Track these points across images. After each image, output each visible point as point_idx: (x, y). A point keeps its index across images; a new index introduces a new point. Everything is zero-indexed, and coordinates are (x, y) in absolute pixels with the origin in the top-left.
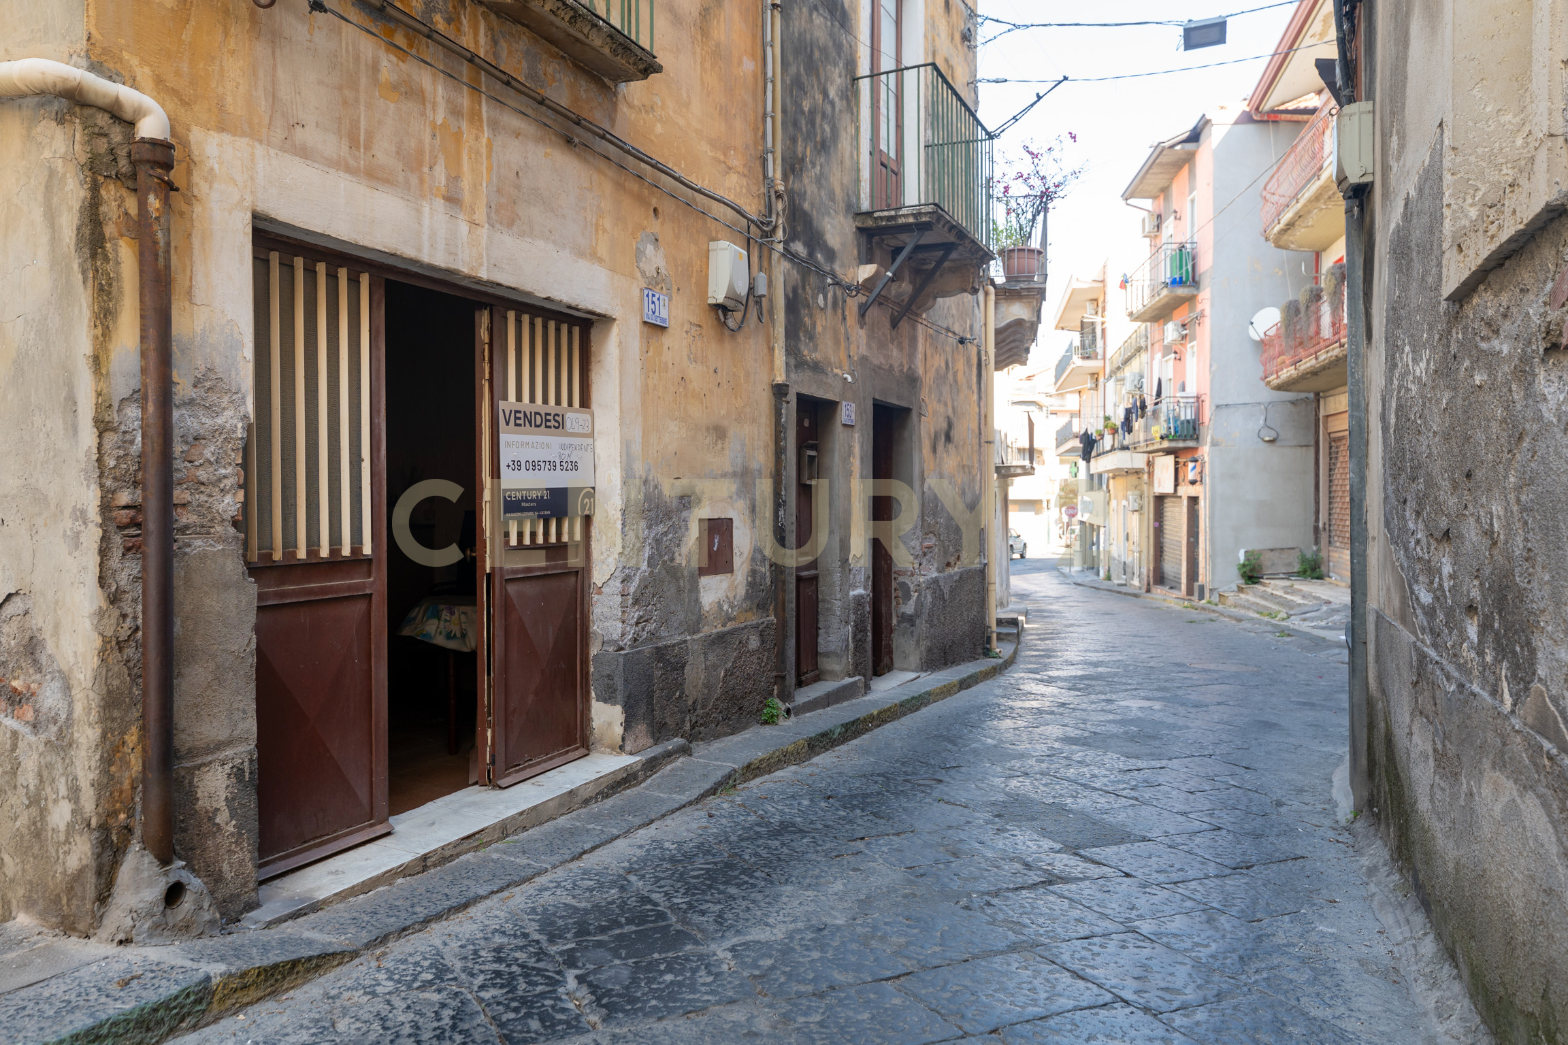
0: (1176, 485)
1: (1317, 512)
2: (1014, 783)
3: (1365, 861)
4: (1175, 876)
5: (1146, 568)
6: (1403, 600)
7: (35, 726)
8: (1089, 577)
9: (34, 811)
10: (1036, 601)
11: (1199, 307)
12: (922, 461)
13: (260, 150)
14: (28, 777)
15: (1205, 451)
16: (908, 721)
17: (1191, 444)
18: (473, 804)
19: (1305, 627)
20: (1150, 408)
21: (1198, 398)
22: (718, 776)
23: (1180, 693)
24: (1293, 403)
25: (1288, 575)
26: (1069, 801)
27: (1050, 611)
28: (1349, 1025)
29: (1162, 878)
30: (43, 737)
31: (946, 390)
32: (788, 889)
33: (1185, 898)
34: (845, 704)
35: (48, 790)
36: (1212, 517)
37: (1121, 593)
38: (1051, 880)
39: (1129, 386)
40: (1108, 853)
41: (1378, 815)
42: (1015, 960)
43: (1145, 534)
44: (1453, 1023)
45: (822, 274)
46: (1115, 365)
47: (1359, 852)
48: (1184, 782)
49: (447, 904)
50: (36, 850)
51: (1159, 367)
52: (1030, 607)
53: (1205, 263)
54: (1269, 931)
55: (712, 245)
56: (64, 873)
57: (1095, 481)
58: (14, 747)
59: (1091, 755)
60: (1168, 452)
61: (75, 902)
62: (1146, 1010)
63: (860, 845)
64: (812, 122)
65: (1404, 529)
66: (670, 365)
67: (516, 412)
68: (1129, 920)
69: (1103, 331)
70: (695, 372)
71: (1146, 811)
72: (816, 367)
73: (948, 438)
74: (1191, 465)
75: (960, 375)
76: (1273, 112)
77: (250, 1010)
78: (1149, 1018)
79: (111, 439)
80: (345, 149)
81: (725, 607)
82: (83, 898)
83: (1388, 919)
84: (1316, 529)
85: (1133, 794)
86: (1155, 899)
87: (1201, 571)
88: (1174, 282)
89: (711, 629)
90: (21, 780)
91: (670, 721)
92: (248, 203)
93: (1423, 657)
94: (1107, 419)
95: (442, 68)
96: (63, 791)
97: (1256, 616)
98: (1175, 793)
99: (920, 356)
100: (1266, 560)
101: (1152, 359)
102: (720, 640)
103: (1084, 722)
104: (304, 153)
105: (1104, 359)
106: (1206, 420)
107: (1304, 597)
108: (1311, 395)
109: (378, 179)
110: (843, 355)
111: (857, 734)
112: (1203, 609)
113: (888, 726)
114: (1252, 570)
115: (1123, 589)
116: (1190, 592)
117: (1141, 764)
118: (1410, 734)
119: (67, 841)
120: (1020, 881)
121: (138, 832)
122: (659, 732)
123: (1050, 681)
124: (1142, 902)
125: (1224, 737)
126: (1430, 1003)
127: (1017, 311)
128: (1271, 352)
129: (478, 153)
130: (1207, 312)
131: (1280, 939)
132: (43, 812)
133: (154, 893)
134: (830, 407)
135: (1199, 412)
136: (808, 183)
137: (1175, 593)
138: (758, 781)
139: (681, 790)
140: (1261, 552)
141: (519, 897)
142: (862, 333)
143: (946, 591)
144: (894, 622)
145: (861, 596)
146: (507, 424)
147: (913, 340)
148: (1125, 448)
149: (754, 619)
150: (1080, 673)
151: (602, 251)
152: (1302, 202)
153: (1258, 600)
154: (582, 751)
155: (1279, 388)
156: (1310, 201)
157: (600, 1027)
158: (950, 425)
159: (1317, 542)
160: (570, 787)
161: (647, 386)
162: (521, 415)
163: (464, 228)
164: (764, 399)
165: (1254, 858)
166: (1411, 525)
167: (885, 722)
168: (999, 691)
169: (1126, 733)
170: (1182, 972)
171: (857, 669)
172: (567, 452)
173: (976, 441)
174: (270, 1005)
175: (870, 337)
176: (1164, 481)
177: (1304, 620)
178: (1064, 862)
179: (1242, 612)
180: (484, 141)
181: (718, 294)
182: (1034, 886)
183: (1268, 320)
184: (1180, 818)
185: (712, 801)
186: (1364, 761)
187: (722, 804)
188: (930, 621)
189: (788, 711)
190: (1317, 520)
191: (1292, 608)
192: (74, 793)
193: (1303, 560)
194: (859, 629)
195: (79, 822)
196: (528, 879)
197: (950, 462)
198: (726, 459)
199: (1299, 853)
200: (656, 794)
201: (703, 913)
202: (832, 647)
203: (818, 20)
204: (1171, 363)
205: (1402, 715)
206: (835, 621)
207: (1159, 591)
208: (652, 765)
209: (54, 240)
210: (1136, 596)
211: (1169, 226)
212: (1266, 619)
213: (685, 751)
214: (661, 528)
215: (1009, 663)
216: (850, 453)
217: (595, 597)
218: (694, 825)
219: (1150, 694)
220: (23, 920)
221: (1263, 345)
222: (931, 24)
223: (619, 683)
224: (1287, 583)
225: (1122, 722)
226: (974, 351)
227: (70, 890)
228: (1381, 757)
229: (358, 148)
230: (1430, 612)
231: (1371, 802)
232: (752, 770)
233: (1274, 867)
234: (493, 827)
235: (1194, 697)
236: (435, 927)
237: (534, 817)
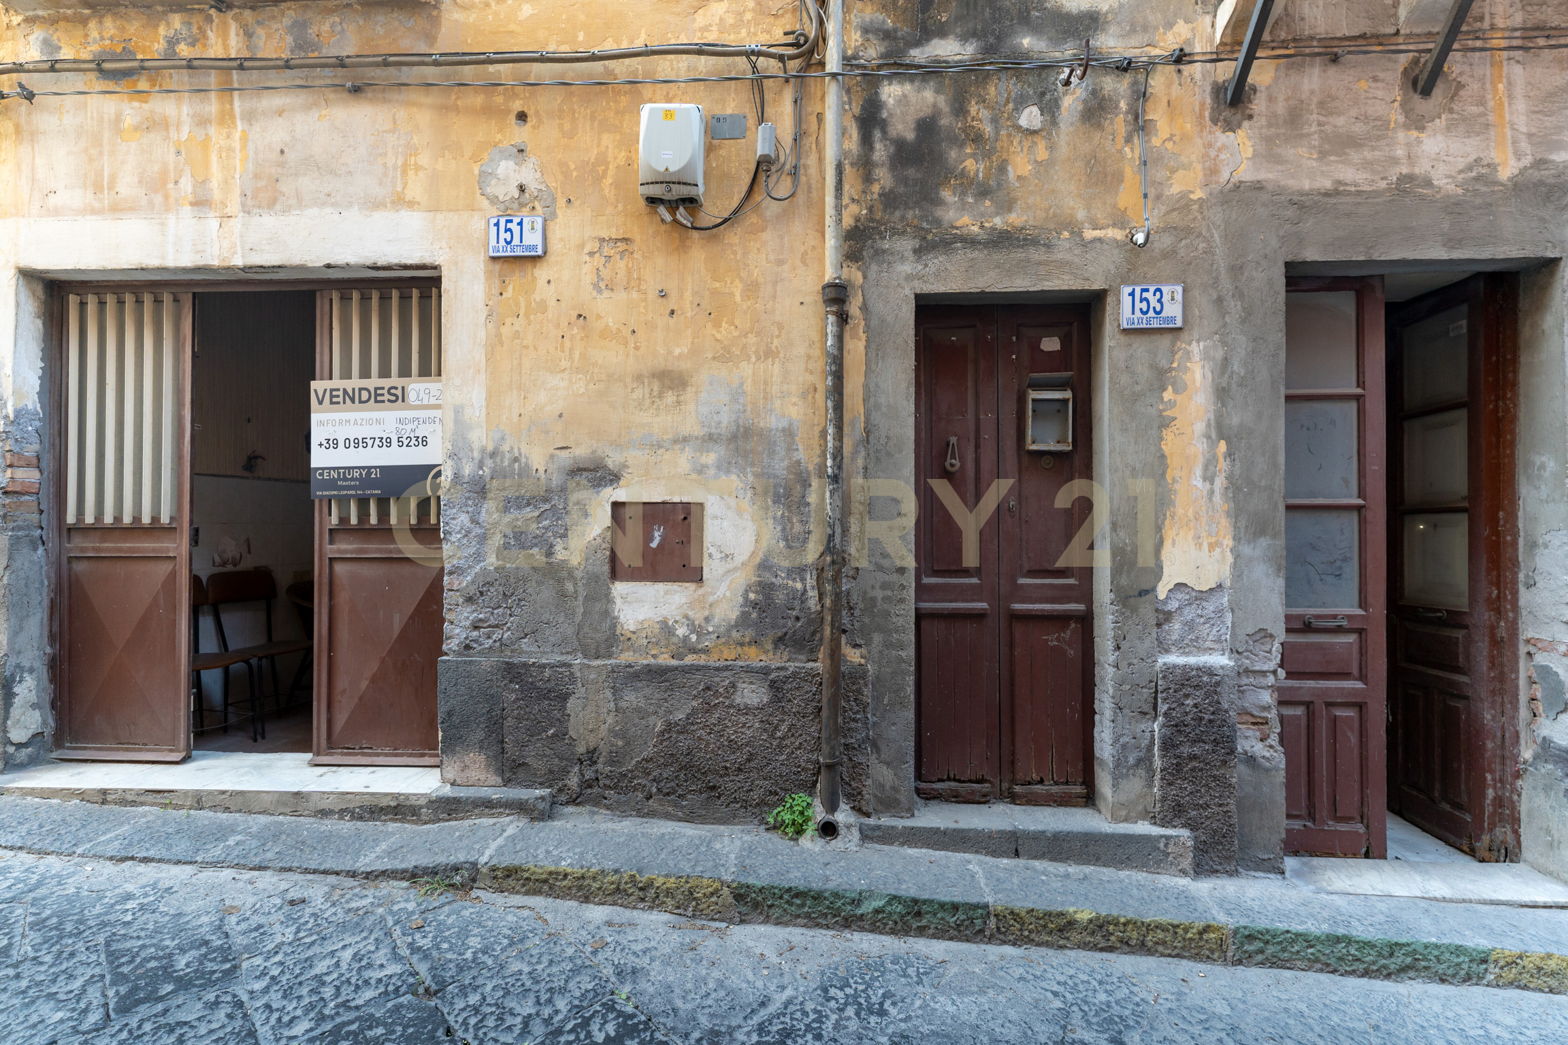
13: (23, 221)
66: (553, 303)
67: (332, 390)
70: (609, 304)
72: (1003, 240)
80: (90, 195)
81: (681, 631)
89: (640, 657)
91: (536, 764)
92: (12, 264)
95: (187, 88)
102: (663, 675)
104: (56, 212)
109: (121, 210)
110: (1130, 200)
122: (512, 772)
129: (230, 149)
146: (320, 403)
149: (765, 659)
161: (499, 335)
162: (341, 393)
163: (214, 224)
172: (409, 427)
180: (237, 135)
202: (1106, 754)
208: (449, 807)
216: (1162, 384)
229: (102, 191)
234: (186, 793)
237: (240, 801)
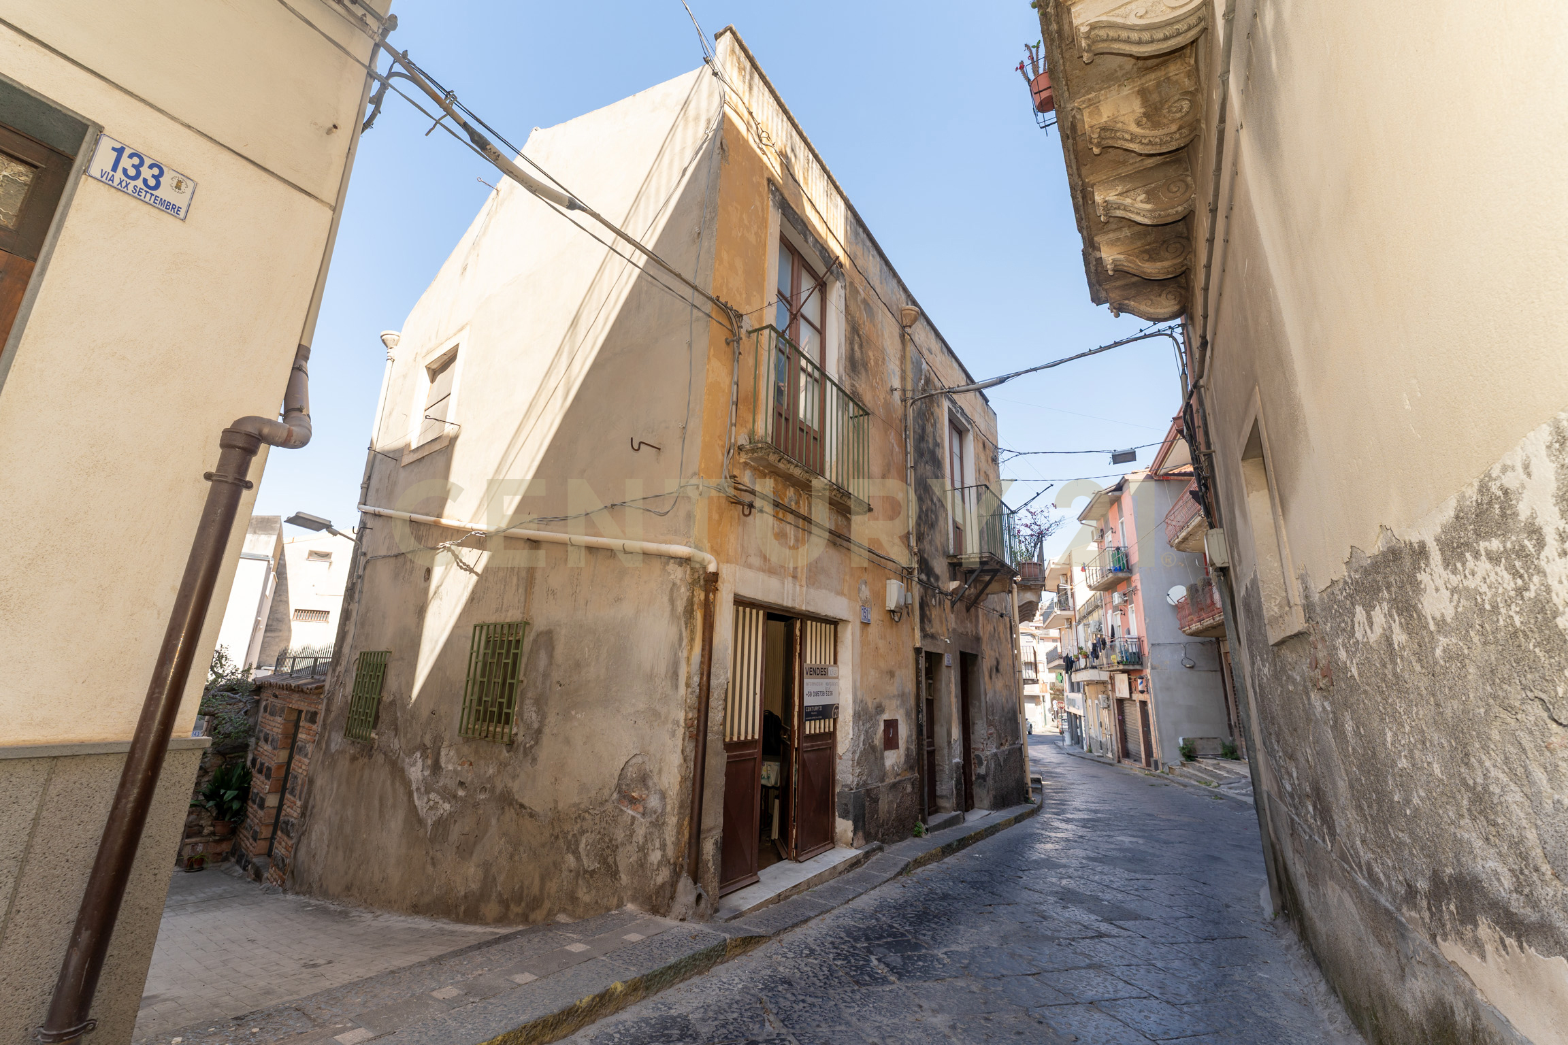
0: (1131, 693)
1: (1229, 714)
2: (1064, 882)
3: (1284, 942)
4: (1171, 940)
5: (1116, 746)
6: (1278, 786)
7: (643, 814)
8: (1077, 750)
9: (640, 854)
10: (1044, 765)
11: (1134, 585)
12: (985, 684)
13: (738, 567)
14: (639, 836)
15: (1148, 672)
16: (989, 840)
17: (1138, 667)
18: (789, 870)
19: (1231, 793)
20: (1108, 644)
21: (1139, 639)
22: (902, 864)
23: (1154, 834)
24: (1202, 644)
25: (1215, 757)
26: (1100, 894)
27: (1056, 773)
28: (1280, 1022)
29: (1163, 940)
30: (649, 820)
31: (994, 643)
32: (961, 927)
33: (1178, 952)
34: (954, 828)
35: (650, 845)
36: (1157, 716)
37: (1100, 762)
38: (1100, 935)
39: (1092, 629)
40: (1129, 924)
41: (1287, 915)
42: (1092, 973)
43: (1113, 723)
44: (1338, 1024)
45: (934, 588)
46: (1082, 615)
47: (1280, 937)
48: (1166, 888)
49: (799, 919)
50: (640, 873)
51: (1112, 619)
52: (1042, 769)
53: (1135, 559)
54: (1230, 973)
55: (888, 581)
56: (655, 885)
57: (1075, 687)
58: (632, 824)
59: (1106, 869)
60: (1123, 672)
61: (659, 899)
62: (1168, 1002)
63: (990, 909)
64: (927, 515)
65: (1272, 748)
66: (872, 642)
67: (809, 668)
68: (1149, 959)
69: (1073, 595)
70: (881, 644)
71: (1146, 903)
72: (933, 637)
73: (997, 670)
74: (1139, 681)
75: (1001, 635)
76: (1167, 474)
77: (739, 958)
78: (1169, 1006)
79: (690, 690)
80: (762, 563)
81: (896, 768)
82: (664, 897)
83: (1300, 974)
84: (1230, 725)
85: (1137, 893)
86: (1161, 951)
87: (1154, 750)
88: (1116, 570)
89: (890, 780)
90: (635, 839)
91: (873, 831)
92: (733, 590)
93: (1292, 820)
94: (1081, 648)
95: (793, 523)
96: (657, 845)
97: (1196, 783)
98: (1162, 894)
99: (981, 626)
100: (1199, 745)
101: (1106, 613)
102: (894, 786)
103: (1097, 848)
104: (750, 566)
105: (1074, 610)
106: (1146, 653)
107: (1228, 772)
108: (1214, 639)
109: (771, 573)
110: (945, 629)
111: (964, 847)
112: (1159, 776)
113: (979, 843)
114: (1190, 751)
115: (1101, 759)
116: (1148, 764)
117: (1138, 876)
118: (1294, 863)
119: (658, 869)
120: (1084, 934)
121: (686, 867)
122: (868, 837)
123: (1068, 821)
124: (1154, 951)
125: (1187, 863)
126: (1326, 1015)
127: (1029, 596)
128: (1184, 613)
130: (1139, 587)
131: (1237, 977)
132: (646, 855)
133: (692, 898)
134: (939, 657)
135: (1140, 647)
136: (927, 546)
137: (1138, 765)
138: (920, 869)
139: (885, 872)
140: (1194, 740)
141: (829, 919)
142: (953, 616)
143: (1002, 760)
144: (974, 778)
145: (958, 763)
146: (805, 674)
147: (977, 617)
148: (1094, 667)
149: (909, 775)
150: (1086, 817)
151: (846, 591)
152: (1191, 527)
153: (1196, 773)
154: (831, 845)
155: (1192, 634)
156: (1196, 527)
157: (897, 982)
158: (998, 663)
159: (1232, 735)
160: (832, 865)
161: (862, 653)
162: (811, 670)
163: (798, 588)
164: (911, 655)
165: (1216, 935)
166: (1276, 747)
167: (978, 840)
168: (1038, 826)
169: (1125, 857)
170: (1183, 989)
171: (958, 808)
172: (829, 687)
173: (1012, 670)
174: (744, 958)
175: (957, 618)
176: (1122, 690)
177: (1230, 788)
178: (1104, 927)
179: (1186, 780)
181: (891, 604)
182: (1092, 938)
183: (1178, 593)
184: (1168, 909)
185: (902, 879)
186: (1275, 881)
187: (908, 880)
188: (994, 779)
189: (927, 830)
190: (1229, 719)
191: (1221, 780)
192: (663, 847)
193: (1224, 746)
194: (958, 783)
195: (664, 860)
196: (828, 911)
197: (999, 683)
198: (893, 689)
199: (1243, 935)
200: (872, 872)
201: (924, 935)
202: (944, 793)
203: (928, 467)
204: (1119, 616)
205: (1289, 854)
206: (945, 777)
207: (1126, 763)
208: (867, 855)
209: (673, 609)
210: (1111, 764)
211: (1109, 536)
212: (1204, 786)
213: (881, 849)
214: (868, 725)
215: (1040, 807)
216: (950, 681)
217: (838, 761)
218: (898, 891)
219: (1134, 833)
220: (630, 907)
221: (1178, 608)
222: (977, 457)
223: (851, 808)
224: (1215, 762)
225: (1120, 850)
226: (1008, 620)
227: (657, 893)
228: (1284, 879)
229: (766, 562)
230: (1292, 796)
231: (1284, 907)
232: (918, 863)
233: (1229, 941)
234: (804, 882)
235: (1163, 836)
236: (797, 930)
237: (819, 879)
